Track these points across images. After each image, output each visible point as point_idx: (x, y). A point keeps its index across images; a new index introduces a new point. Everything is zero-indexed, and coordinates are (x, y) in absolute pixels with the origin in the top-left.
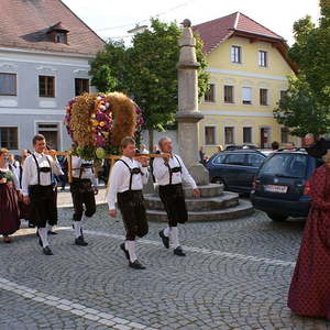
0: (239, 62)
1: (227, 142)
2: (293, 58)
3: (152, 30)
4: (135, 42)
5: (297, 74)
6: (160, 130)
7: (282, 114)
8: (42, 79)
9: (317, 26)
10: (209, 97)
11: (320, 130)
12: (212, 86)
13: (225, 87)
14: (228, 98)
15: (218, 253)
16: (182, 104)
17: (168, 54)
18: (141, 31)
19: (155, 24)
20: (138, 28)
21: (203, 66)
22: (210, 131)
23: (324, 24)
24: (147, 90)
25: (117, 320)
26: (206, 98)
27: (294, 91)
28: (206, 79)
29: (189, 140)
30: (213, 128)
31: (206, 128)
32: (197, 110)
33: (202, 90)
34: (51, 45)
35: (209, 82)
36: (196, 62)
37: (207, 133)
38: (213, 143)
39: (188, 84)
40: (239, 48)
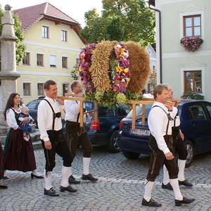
0: (48, 37)
1: (39, 95)
2: (85, 36)
9: (100, 16)
10: (26, 62)
12: (28, 54)
13: (38, 55)
14: (40, 63)
16: (5, 66)
21: (21, 39)
22: (26, 86)
23: (105, 15)
26: (24, 63)
28: (24, 49)
30: (29, 84)
31: (24, 84)
32: (15, 71)
33: (21, 57)
35: (26, 51)
36: (14, 36)
37: (24, 88)
38: (29, 95)
39: (8, 52)
40: (48, 28)
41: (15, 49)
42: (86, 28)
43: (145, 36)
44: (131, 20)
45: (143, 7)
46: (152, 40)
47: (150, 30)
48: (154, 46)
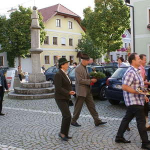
0: (60, 26)
1: (55, 63)
2: (83, 25)
3: (19, 11)
4: (11, 16)
5: (85, 32)
6: (24, 58)
7: (79, 50)
9: (94, 11)
11: (95, 57)
12: (47, 37)
13: (54, 38)
14: (55, 43)
15: (50, 112)
16: (33, 46)
17: (27, 22)
18: (14, 11)
19: (21, 8)
20: (12, 9)
21: (43, 28)
22: (47, 58)
23: (97, 10)
24: (17, 39)
25: (3, 146)
26: (45, 43)
27: (84, 40)
28: (45, 34)
29: (36, 62)
30: (48, 56)
31: (45, 56)
32: (40, 48)
33: (43, 39)
35: (46, 35)
36: (39, 26)
37: (45, 59)
38: (49, 63)
39: (35, 36)
40: (60, 20)
41: (39, 34)
42: (84, 19)
43: (123, 24)
44: (114, 13)
45: (122, 4)
46: (128, 26)
47: (127, 20)
48: (129, 30)
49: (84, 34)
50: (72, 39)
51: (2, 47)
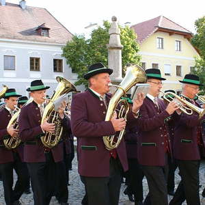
3: (103, 27)
4: (92, 35)
5: (201, 55)
8: (32, 59)
12: (144, 64)
18: (96, 28)
19: (106, 23)
21: (137, 51)
27: (199, 67)
28: (139, 59)
34: (39, 37)
35: (142, 61)
49: (199, 58)
50: (180, 67)
51: (79, 77)
